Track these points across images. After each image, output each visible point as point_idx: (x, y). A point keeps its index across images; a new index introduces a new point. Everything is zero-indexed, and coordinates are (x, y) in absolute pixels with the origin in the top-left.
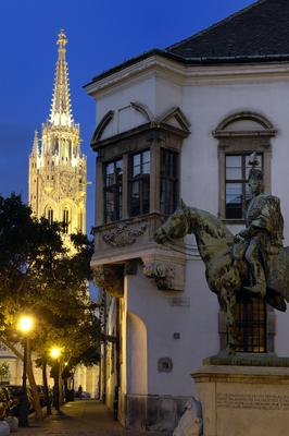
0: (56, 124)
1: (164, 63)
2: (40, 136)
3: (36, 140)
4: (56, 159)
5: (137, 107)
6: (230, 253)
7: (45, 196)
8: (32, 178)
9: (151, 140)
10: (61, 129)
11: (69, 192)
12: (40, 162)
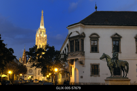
0: (41, 28)
1: (82, 25)
2: (38, 30)
3: (37, 31)
4: (41, 35)
5: (77, 32)
6: (111, 61)
7: (39, 42)
8: (36, 39)
9: (80, 38)
10: (42, 29)
11: (44, 42)
12: (38, 36)
